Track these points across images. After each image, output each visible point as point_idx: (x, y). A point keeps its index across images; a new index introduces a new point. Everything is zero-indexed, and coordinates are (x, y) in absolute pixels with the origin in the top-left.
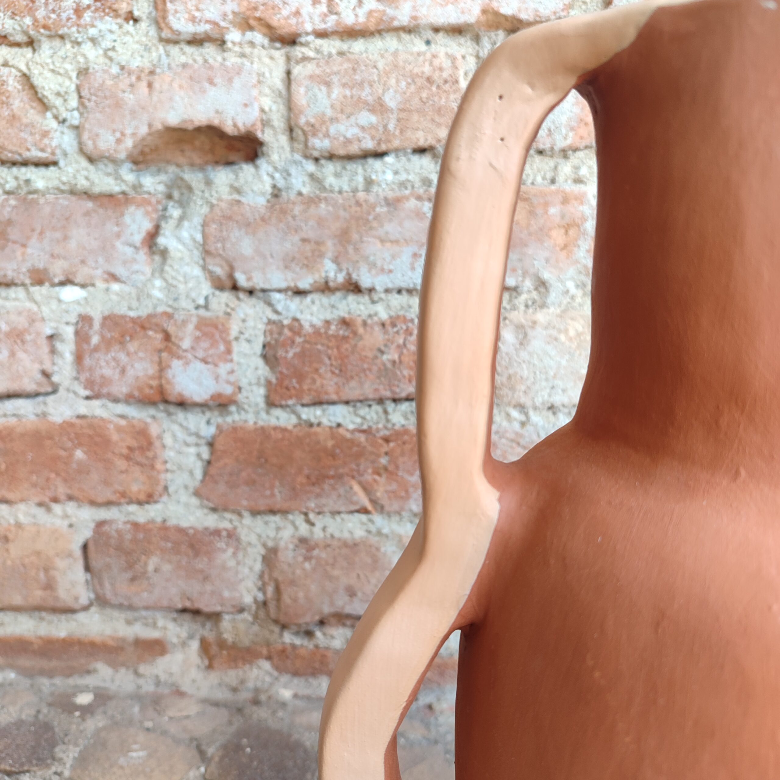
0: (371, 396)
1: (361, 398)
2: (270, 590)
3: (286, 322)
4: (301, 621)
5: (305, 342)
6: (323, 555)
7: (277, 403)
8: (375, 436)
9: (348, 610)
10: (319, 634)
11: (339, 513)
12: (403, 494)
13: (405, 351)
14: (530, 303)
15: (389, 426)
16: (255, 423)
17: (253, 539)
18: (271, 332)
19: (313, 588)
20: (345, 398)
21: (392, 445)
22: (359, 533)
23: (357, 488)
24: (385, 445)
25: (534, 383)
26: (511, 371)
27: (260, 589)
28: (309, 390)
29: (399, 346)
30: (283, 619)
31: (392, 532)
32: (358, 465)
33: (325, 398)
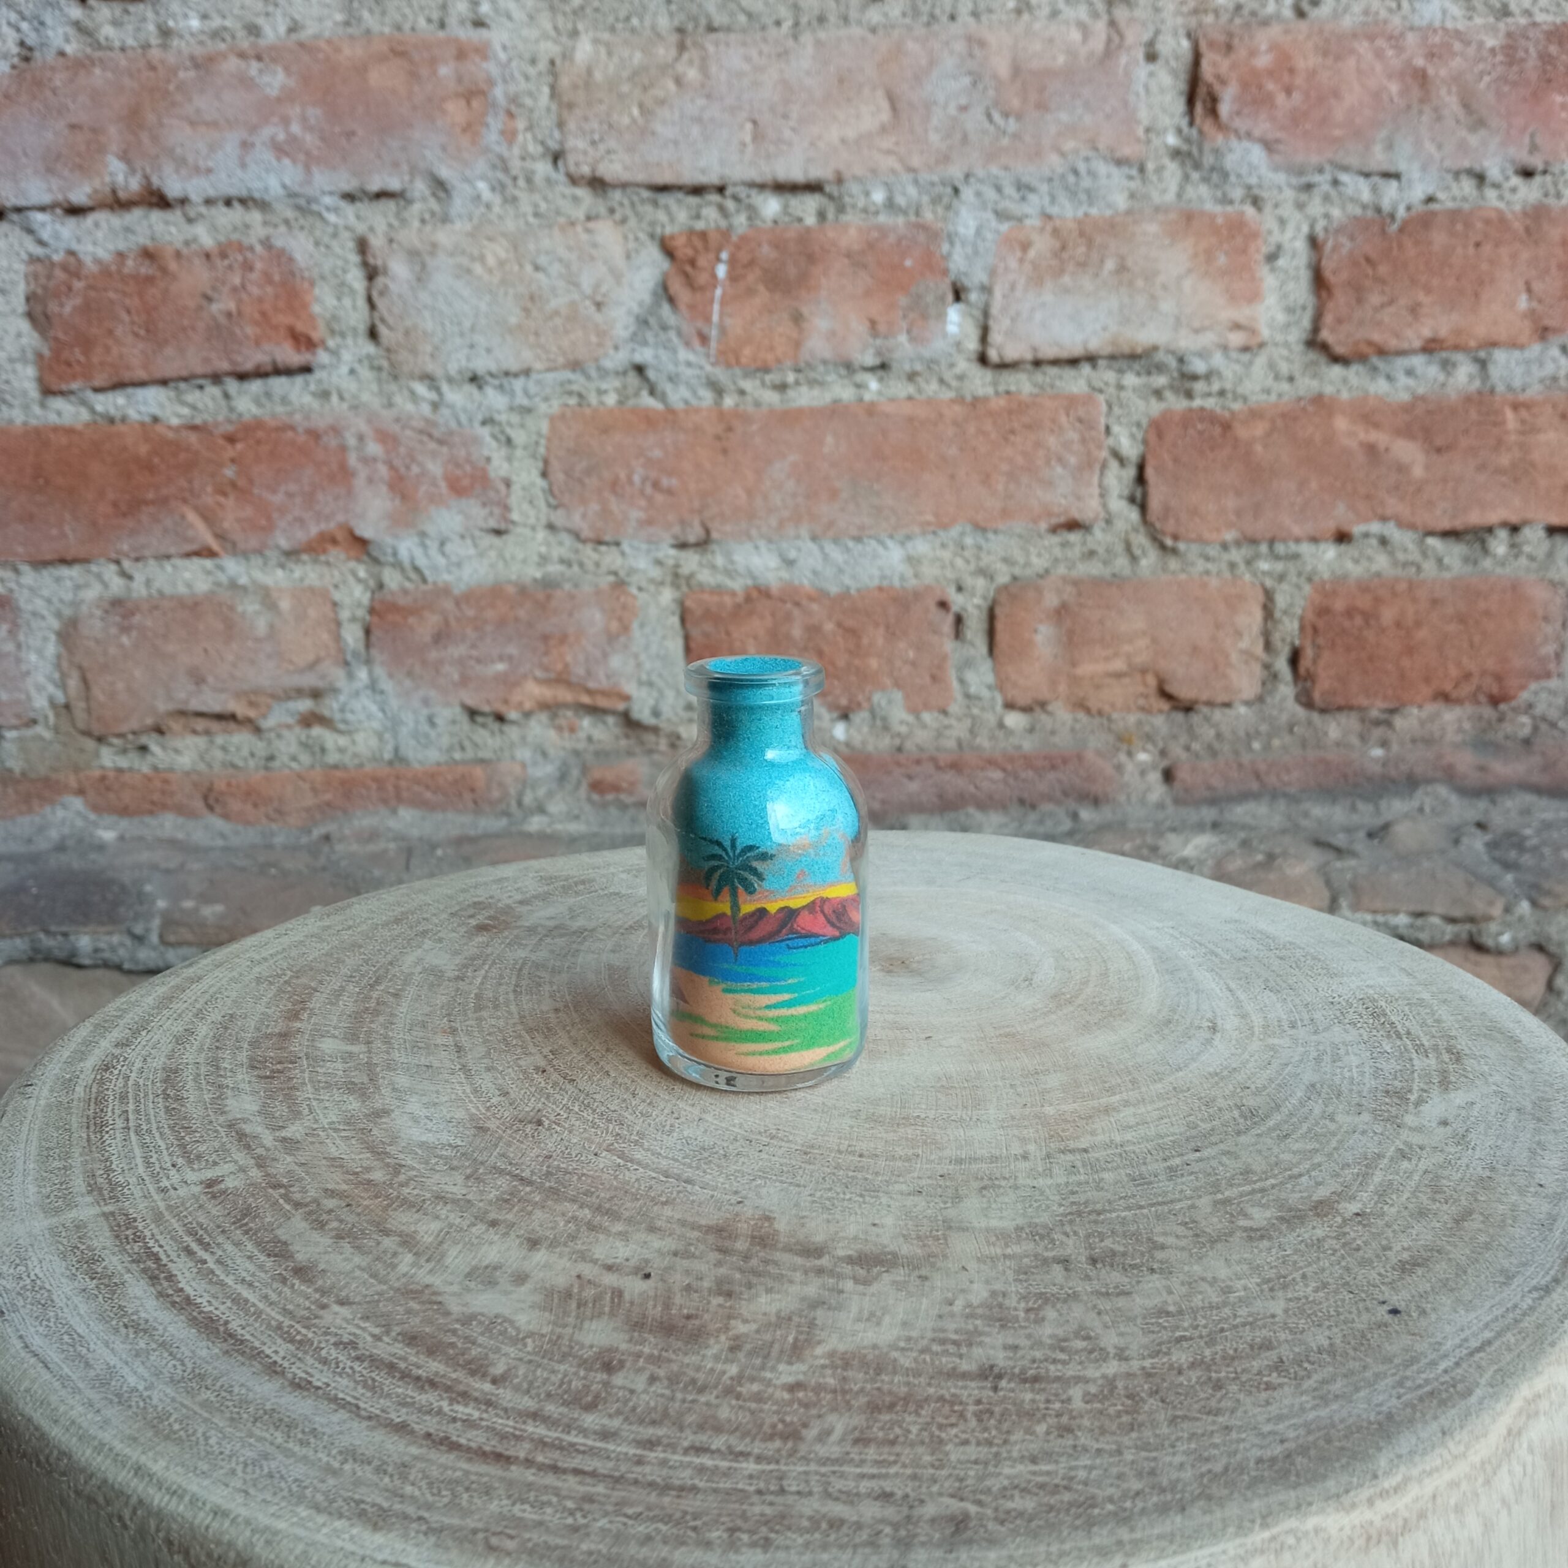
0: (199, 370)
1: (184, 373)
2: (73, 683)
3: (57, 258)
4: (124, 728)
5: (91, 287)
6: (149, 623)
7: (55, 387)
8: (211, 433)
9: (195, 705)
10: (155, 748)
11: (168, 557)
12: (264, 522)
13: (244, 296)
14: (427, 216)
15: (234, 417)
16: (25, 424)
17: (39, 604)
18: (36, 276)
19: (138, 673)
20: (158, 375)
21: (239, 446)
22: (202, 586)
23: (192, 517)
24: (229, 447)
25: (444, 341)
26: (408, 323)
27: (56, 685)
28: (102, 364)
29: (235, 290)
30: (97, 729)
31: (254, 582)
32: (190, 482)
33: (127, 376)
